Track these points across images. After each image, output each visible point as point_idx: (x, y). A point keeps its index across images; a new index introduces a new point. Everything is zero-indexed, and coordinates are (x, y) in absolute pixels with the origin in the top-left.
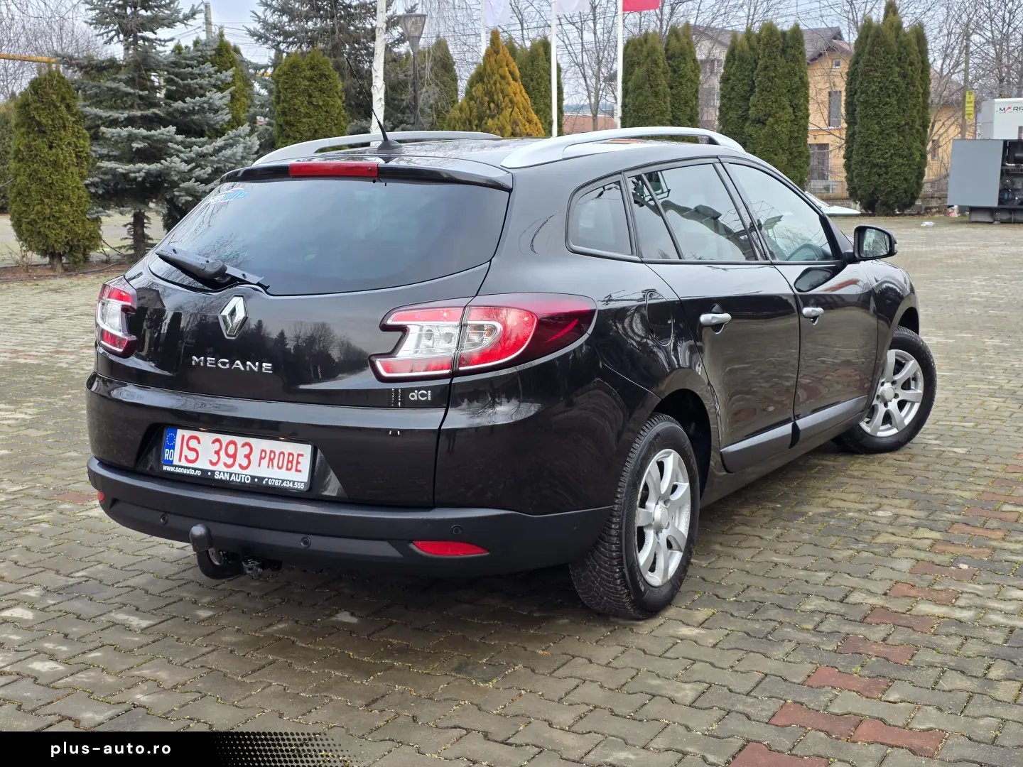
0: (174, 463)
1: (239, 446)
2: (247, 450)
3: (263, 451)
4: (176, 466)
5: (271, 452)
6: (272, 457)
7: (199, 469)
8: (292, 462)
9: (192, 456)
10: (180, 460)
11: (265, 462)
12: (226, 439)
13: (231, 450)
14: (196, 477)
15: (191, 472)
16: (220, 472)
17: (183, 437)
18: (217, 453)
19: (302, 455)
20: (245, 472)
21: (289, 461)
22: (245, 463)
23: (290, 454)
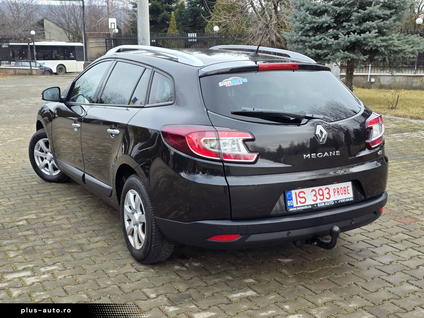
0: (294, 206)
1: (324, 190)
2: (327, 191)
3: (334, 189)
4: (296, 207)
5: (337, 188)
6: (338, 190)
7: (309, 205)
8: (345, 191)
9: (303, 200)
10: (297, 204)
11: (336, 193)
12: (317, 188)
13: (321, 193)
14: (309, 209)
15: (306, 207)
16: (320, 203)
17: (296, 193)
18: (315, 195)
19: (348, 187)
20: (329, 200)
21: (344, 191)
22: (328, 196)
23: (344, 187)
